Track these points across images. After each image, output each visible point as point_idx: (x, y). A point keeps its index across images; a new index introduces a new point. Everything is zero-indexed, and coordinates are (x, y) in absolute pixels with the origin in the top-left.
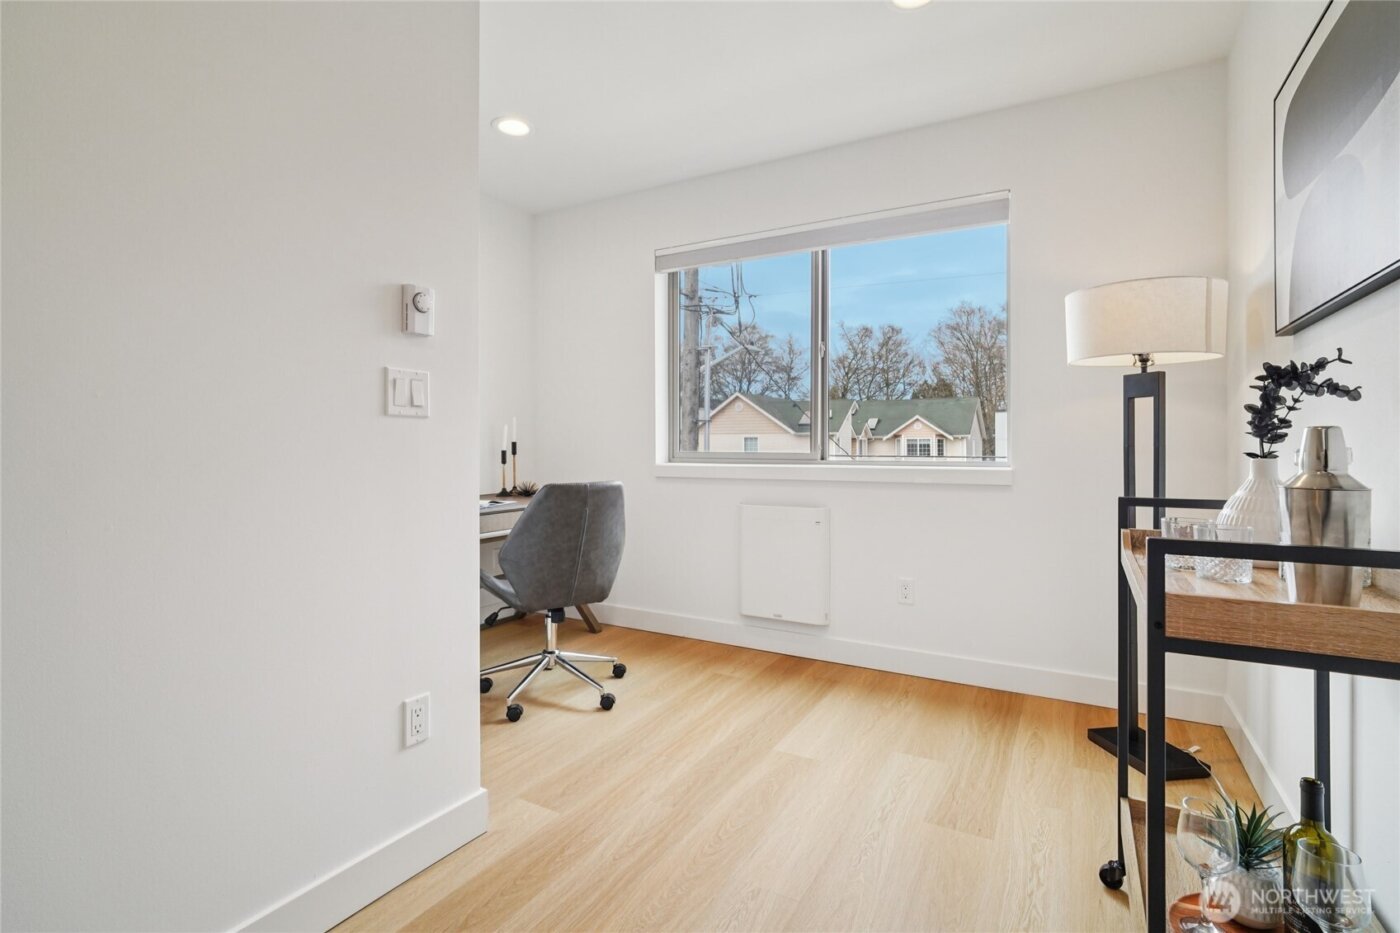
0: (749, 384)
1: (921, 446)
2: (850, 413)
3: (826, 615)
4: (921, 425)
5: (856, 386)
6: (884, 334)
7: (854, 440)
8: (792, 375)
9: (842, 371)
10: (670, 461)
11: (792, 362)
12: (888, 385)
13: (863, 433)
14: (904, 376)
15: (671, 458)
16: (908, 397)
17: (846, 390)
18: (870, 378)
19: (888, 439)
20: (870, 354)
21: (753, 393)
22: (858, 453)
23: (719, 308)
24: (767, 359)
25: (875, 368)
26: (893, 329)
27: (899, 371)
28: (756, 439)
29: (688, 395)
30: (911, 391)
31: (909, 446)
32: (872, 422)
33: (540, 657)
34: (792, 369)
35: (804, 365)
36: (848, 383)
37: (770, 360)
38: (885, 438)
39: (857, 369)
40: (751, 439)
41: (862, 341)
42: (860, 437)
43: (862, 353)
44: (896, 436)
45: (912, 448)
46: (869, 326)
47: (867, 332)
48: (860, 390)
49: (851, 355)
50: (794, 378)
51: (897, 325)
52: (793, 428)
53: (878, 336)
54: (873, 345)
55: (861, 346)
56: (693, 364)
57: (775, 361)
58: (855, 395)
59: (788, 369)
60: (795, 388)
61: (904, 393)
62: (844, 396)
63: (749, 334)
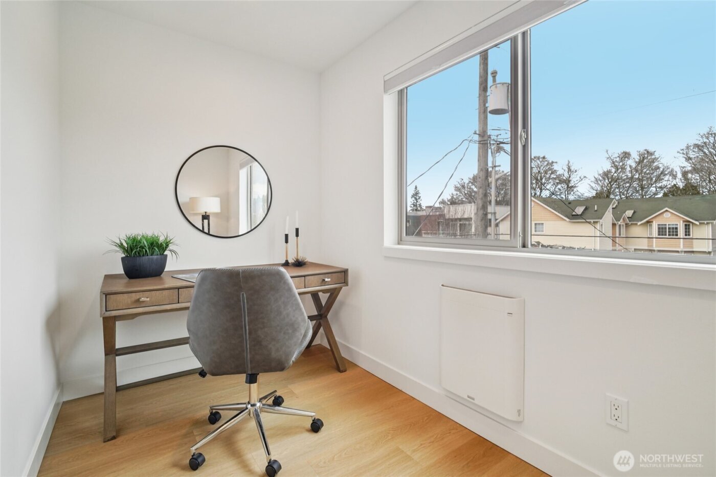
0: (541, 192)
1: (669, 228)
2: (611, 207)
3: (519, 411)
4: (669, 215)
5: (617, 190)
6: (640, 155)
7: (614, 225)
8: (570, 185)
9: (607, 181)
10: (399, 244)
11: (570, 177)
12: (642, 188)
13: (622, 220)
14: (656, 182)
15: (400, 241)
16: (660, 195)
17: (609, 193)
18: (628, 185)
19: (642, 224)
20: (628, 169)
21: (544, 196)
22: (617, 235)
23: (502, 140)
24: (553, 176)
25: (632, 177)
26: (648, 152)
27: (652, 179)
28: (543, 224)
29: (480, 197)
30: (663, 192)
31: (659, 228)
32: (629, 213)
33: (244, 406)
34: (569, 181)
35: (578, 178)
36: (611, 188)
37: (555, 177)
38: (639, 223)
39: (618, 179)
40: (539, 224)
41: (622, 161)
42: (619, 223)
43: (622, 168)
44: (648, 222)
45: (662, 230)
46: (628, 151)
47: (626, 155)
48: (620, 192)
49: (613, 170)
50: (572, 187)
51: (651, 150)
52: (569, 218)
53: (635, 156)
54: (631, 163)
55: (621, 164)
56: (484, 178)
57: (558, 177)
58: (617, 195)
59: (567, 181)
60: (572, 193)
61: (655, 194)
62: (608, 196)
63: (541, 162)
